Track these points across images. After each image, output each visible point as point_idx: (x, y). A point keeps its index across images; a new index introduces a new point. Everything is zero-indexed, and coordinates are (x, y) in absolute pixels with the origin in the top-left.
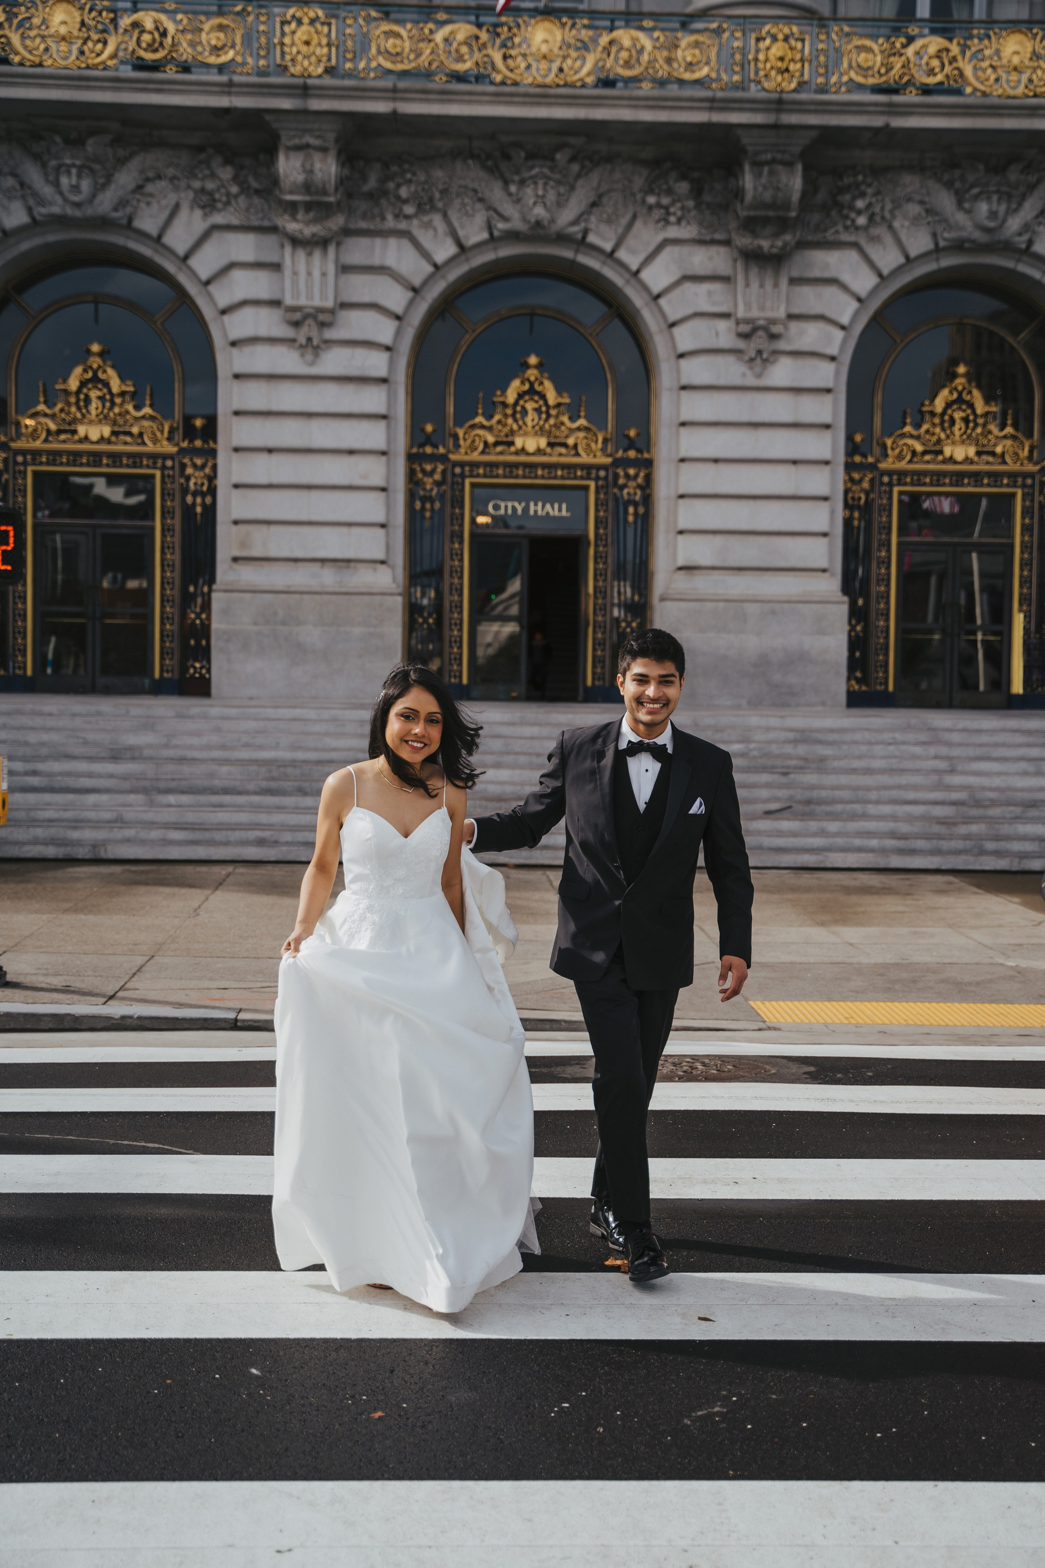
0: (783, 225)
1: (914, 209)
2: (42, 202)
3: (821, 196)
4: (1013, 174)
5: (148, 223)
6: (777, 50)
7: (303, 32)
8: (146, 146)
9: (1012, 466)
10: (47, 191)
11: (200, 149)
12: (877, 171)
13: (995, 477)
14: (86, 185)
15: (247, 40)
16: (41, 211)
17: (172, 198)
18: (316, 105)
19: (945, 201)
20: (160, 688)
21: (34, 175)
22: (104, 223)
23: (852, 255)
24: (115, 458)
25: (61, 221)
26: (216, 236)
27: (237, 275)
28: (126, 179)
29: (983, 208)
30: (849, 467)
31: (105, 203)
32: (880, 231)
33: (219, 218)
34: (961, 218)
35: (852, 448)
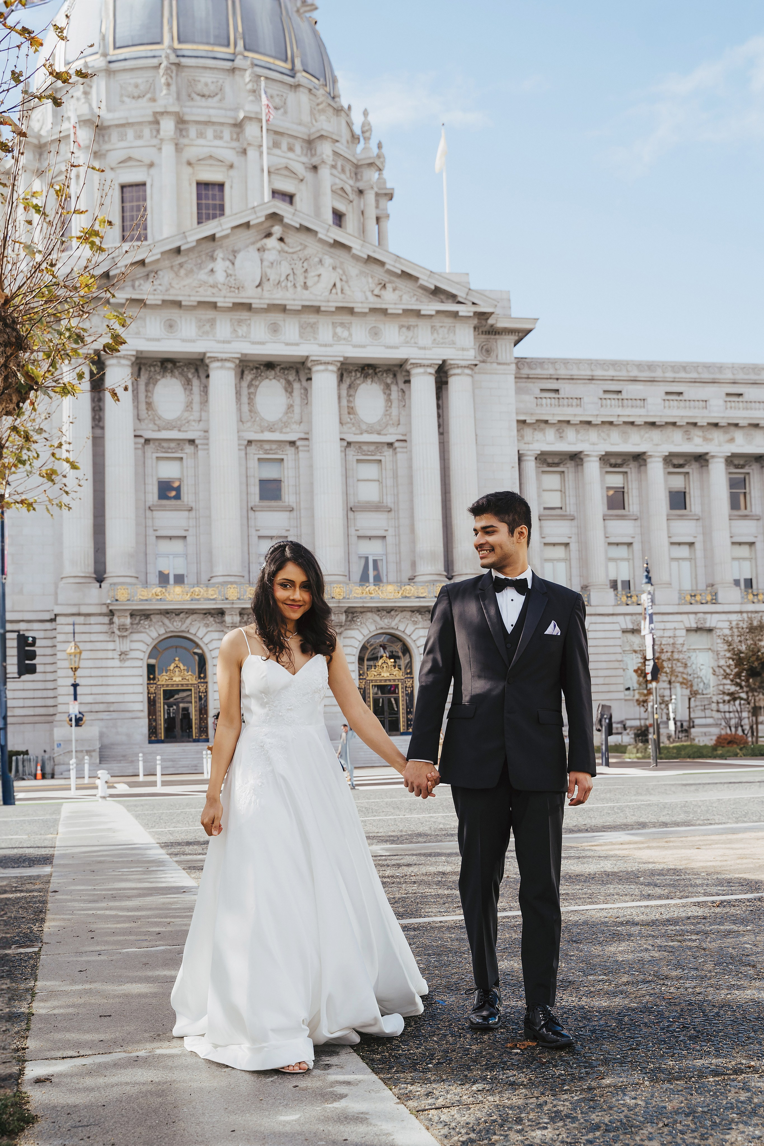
0: (341, 626)
1: (371, 620)
2: (168, 628)
3: (349, 618)
4: (393, 613)
5: (193, 631)
6: (338, 590)
7: (232, 590)
8: (193, 614)
9: (398, 677)
10: (170, 625)
11: (205, 614)
12: (361, 612)
13: (394, 680)
14: (180, 624)
15: (219, 592)
16: (168, 630)
17: (198, 625)
18: (235, 606)
19: (377, 618)
20: (195, 741)
21: (166, 621)
22: (183, 631)
23: (357, 631)
24: (182, 685)
25: (172, 632)
26: (209, 633)
27: (214, 642)
28: (188, 621)
29: (386, 621)
30: (360, 679)
31: (183, 628)
32: (363, 625)
33: (209, 629)
34: (381, 622)
35: (360, 675)
